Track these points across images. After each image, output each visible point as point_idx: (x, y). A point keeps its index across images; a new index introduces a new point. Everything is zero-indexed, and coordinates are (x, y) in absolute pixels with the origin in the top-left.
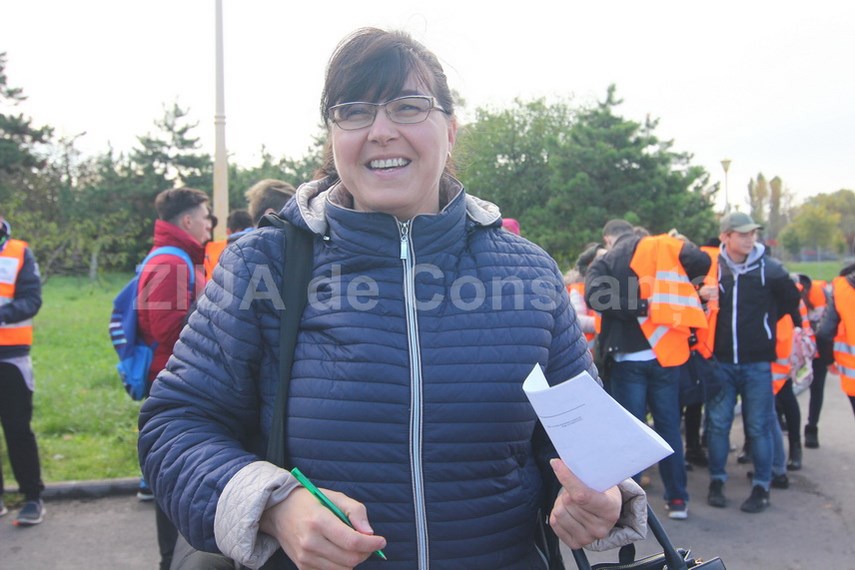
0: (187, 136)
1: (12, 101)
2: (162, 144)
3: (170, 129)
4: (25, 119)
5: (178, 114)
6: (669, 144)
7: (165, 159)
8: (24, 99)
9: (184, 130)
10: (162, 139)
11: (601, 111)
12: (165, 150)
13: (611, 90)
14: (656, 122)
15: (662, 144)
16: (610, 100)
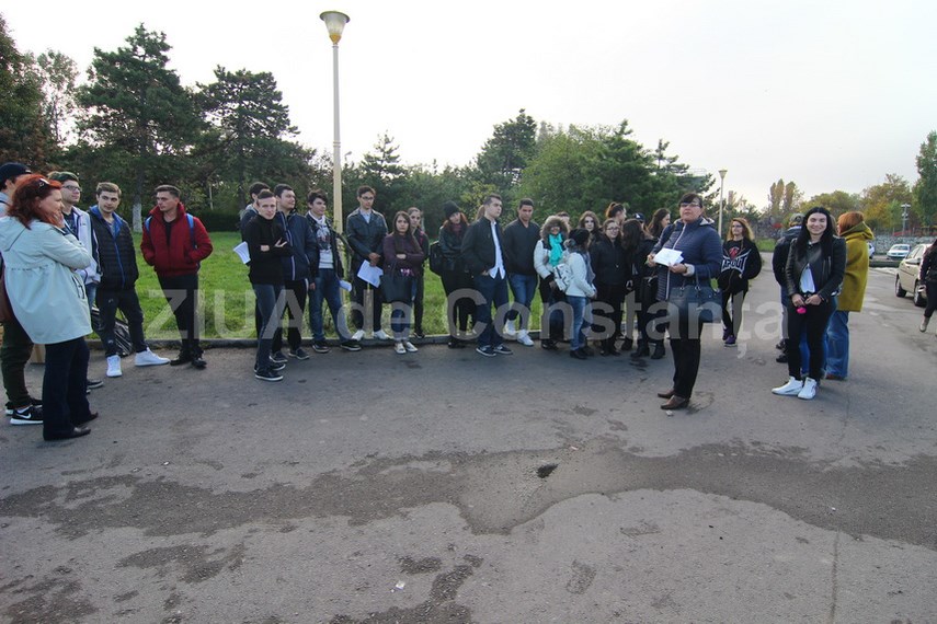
0: (392, 155)
1: (292, 134)
2: (378, 159)
3: (382, 150)
4: (300, 144)
5: (387, 141)
6: (674, 159)
7: (381, 169)
8: (298, 133)
9: (391, 151)
10: (377, 156)
11: (616, 138)
12: (379, 163)
13: (625, 123)
14: (666, 145)
15: (668, 159)
16: (622, 132)
